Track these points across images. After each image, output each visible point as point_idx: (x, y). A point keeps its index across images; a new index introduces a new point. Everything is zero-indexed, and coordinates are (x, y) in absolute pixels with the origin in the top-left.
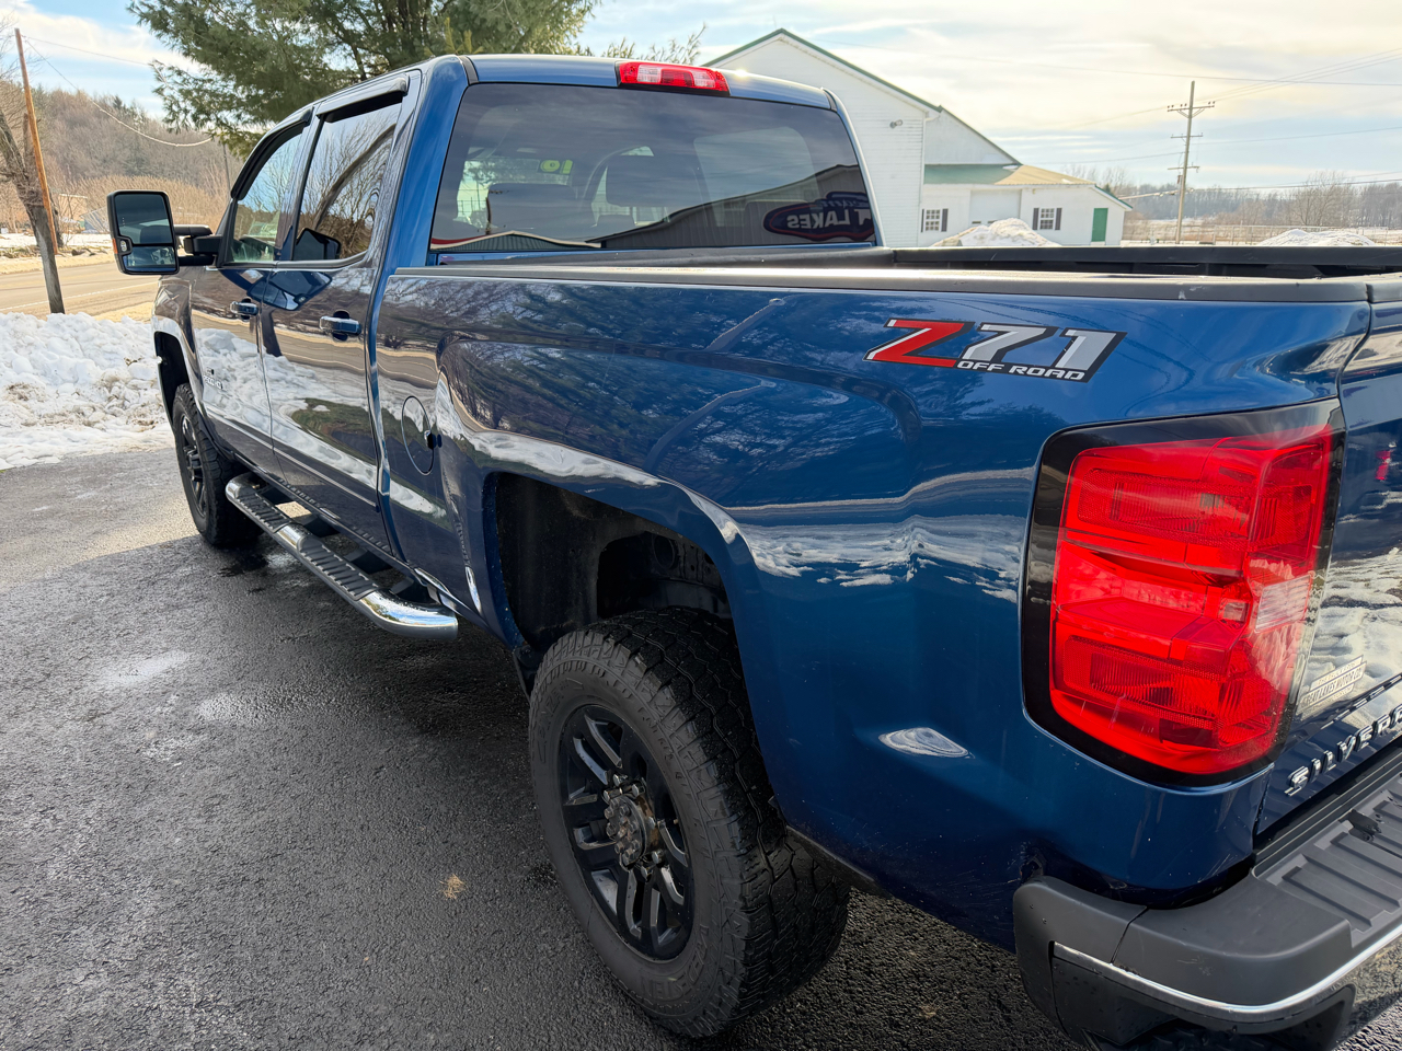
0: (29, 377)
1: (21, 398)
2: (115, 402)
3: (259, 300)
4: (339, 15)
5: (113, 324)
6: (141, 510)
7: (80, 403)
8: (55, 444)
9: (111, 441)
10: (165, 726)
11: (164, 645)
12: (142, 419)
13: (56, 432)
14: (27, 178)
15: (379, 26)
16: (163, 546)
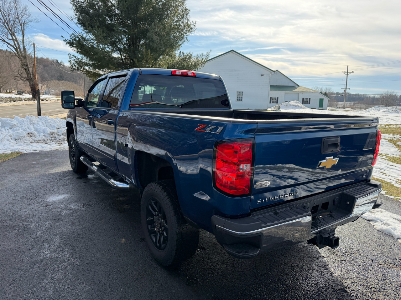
0: (33, 131)
1: (30, 136)
2: (53, 138)
3: (92, 115)
4: (117, 44)
5: (54, 119)
6: (58, 164)
7: (45, 138)
8: (38, 148)
9: (52, 148)
10: (63, 209)
11: (63, 193)
12: (59, 143)
13: (38, 145)
14: (32, 80)
15: (127, 47)
16: (63, 172)
